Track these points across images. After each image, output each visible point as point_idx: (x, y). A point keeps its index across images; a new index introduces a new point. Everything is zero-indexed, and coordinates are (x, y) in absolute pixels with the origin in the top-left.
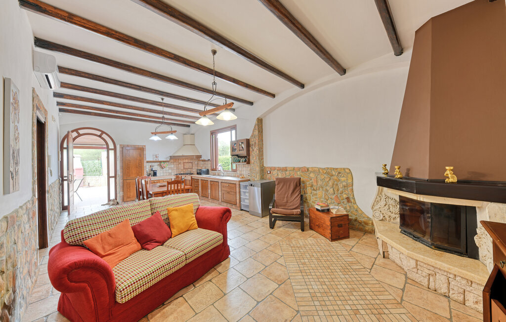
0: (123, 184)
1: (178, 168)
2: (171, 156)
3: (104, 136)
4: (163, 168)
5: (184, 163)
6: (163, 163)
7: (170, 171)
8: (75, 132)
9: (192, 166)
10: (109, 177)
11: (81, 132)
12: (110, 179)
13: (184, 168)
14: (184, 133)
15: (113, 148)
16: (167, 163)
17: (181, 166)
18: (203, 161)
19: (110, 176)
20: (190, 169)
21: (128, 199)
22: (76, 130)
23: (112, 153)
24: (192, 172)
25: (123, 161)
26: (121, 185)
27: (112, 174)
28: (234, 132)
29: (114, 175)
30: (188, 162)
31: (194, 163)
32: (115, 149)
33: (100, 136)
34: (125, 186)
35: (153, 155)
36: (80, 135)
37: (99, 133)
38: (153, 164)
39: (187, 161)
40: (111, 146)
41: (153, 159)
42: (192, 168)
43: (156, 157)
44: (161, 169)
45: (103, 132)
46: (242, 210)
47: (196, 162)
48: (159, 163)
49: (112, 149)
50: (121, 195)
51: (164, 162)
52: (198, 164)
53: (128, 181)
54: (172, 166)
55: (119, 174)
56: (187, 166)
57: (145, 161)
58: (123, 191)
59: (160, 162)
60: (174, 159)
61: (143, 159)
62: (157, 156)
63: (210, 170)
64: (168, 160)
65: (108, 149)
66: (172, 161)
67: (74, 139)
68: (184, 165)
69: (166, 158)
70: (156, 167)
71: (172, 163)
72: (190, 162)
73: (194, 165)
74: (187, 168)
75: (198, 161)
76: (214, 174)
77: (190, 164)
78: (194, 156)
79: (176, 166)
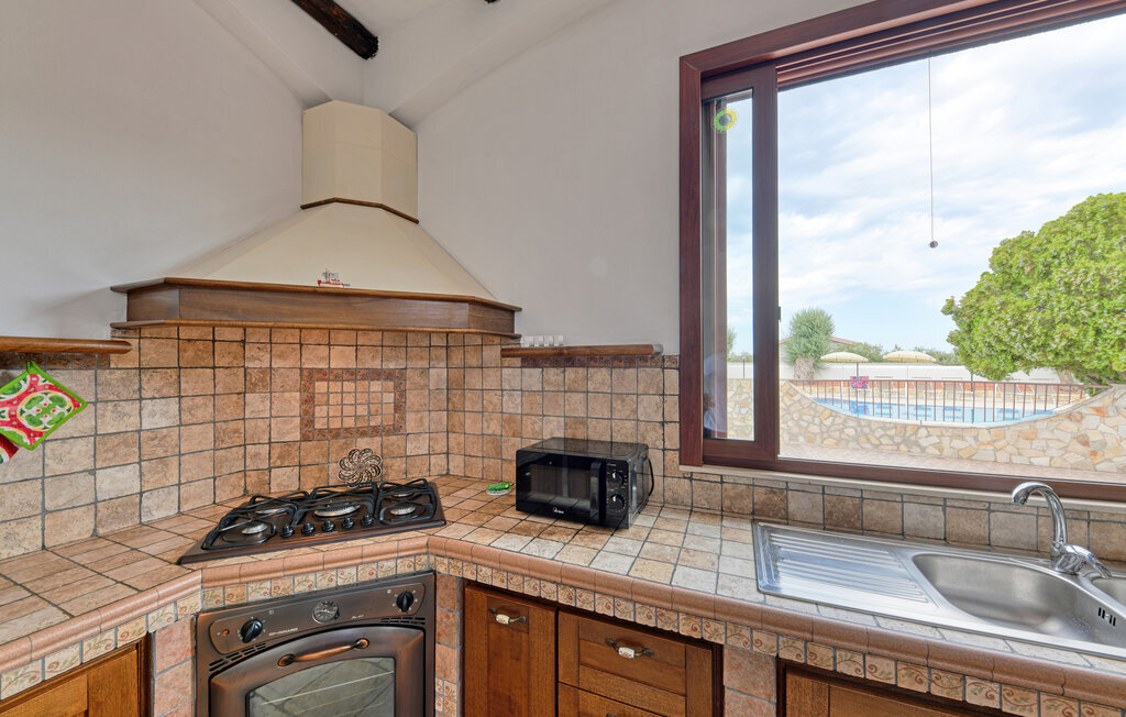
5: (309, 377)
9: (399, 407)
13: (308, 431)
16: (76, 380)
17: (276, 411)
20: (376, 432)
24: (395, 468)
30: (352, 374)
31: (413, 378)
39: (341, 359)
42: (396, 429)
47: (438, 375)
52: (455, 386)
54: (158, 415)
56: (340, 405)
60: (176, 317)
63: (660, 455)
64: (97, 331)
66: (152, 350)
68: (309, 401)
71: (152, 384)
72: (376, 364)
73: (412, 398)
74: (350, 423)
75: (457, 360)
76: (747, 504)
77: (376, 386)
78: (463, 312)
79: (205, 413)
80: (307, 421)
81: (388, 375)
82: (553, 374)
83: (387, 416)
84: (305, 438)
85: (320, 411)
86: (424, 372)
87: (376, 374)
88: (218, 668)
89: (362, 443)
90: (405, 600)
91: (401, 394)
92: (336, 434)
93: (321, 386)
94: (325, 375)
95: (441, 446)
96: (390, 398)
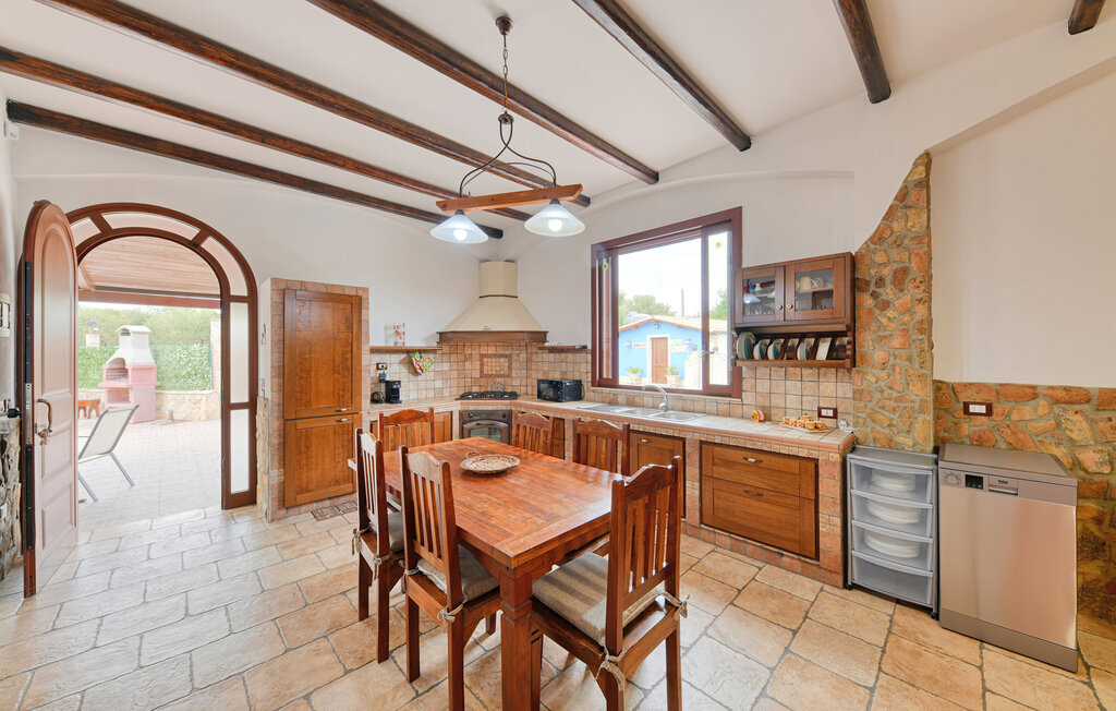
0: (284, 435)
1: (462, 376)
2: (441, 334)
3: (210, 245)
4: (416, 373)
5: (482, 356)
6: (417, 355)
7: (439, 384)
8: (88, 221)
9: (510, 368)
10: (227, 407)
11: (115, 220)
12: (233, 412)
13: (482, 375)
14: (485, 257)
15: (244, 293)
16: (431, 356)
17: (473, 368)
18: (552, 350)
19: (233, 401)
20: (502, 376)
21: (302, 498)
22: (95, 212)
23: (240, 314)
24: (509, 390)
25: (284, 344)
26: (276, 441)
27: (240, 394)
28: (720, 241)
29: (246, 400)
30: (495, 356)
31: (514, 357)
32: (252, 299)
33: (194, 245)
34: (293, 445)
35: (386, 328)
36: (107, 234)
37: (190, 232)
38: (386, 358)
39: (491, 350)
40: (238, 287)
41: (387, 341)
42: (509, 376)
43: (397, 333)
44: (412, 377)
45: (207, 231)
46: (855, 587)
47: (523, 356)
48: (403, 356)
49: (239, 299)
50: (276, 481)
51: (421, 351)
52: (529, 360)
53: (301, 425)
54: (446, 366)
55: (268, 395)
56: (492, 366)
57: (365, 348)
58: (284, 463)
59: (409, 352)
60: (450, 341)
61: (359, 341)
62: (401, 331)
63: (587, 384)
64: (434, 344)
65: (226, 299)
66: (446, 349)
67: (83, 250)
68: (482, 364)
69: (428, 339)
70: (395, 370)
71: (445, 357)
72: (502, 352)
73: (514, 365)
74: (494, 373)
75: (529, 350)
76: (608, 400)
77: (502, 360)
78: (526, 335)
79: (455, 367)
80: (482, 371)
81: (506, 356)
82: (557, 355)
83: (505, 371)
84: (481, 377)
85: (485, 368)
86: (518, 355)
87: (502, 356)
88: (464, 423)
89: (498, 380)
90: (504, 416)
91: (510, 363)
92: (490, 376)
93: (485, 360)
94: (486, 356)
95: (524, 383)
96: (507, 364)
